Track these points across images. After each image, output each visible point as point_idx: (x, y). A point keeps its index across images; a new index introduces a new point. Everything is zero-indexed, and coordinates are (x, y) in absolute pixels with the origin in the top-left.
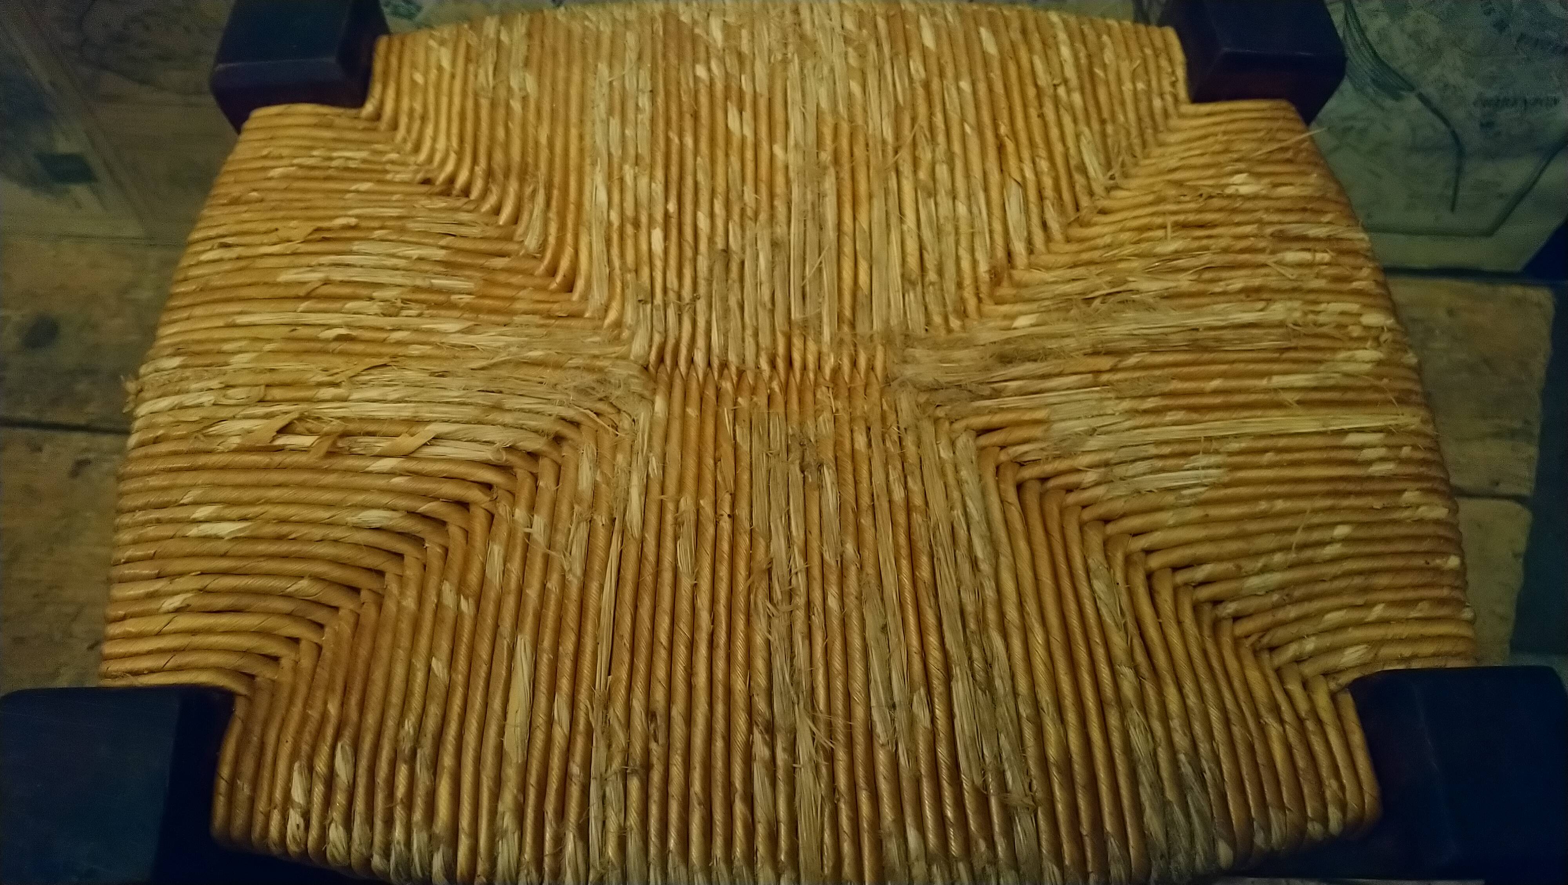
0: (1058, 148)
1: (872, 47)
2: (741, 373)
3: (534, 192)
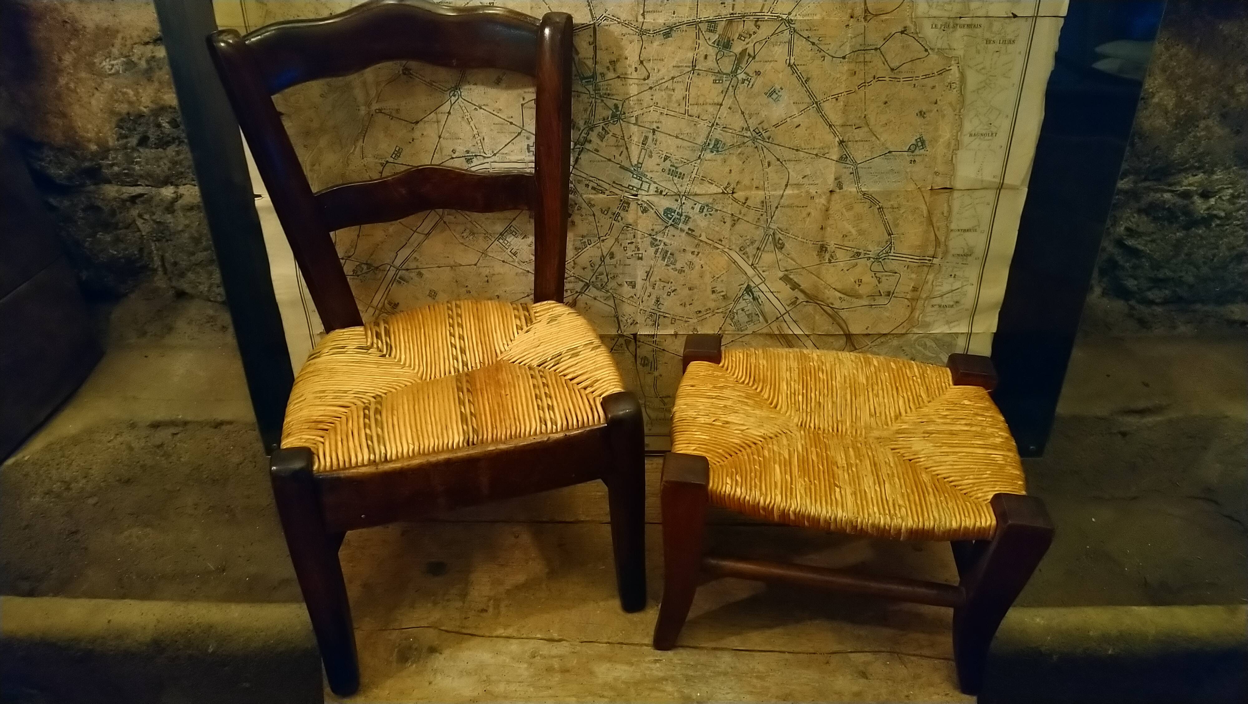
0: (914, 391)
1: (860, 363)
2: (824, 430)
3: (767, 385)
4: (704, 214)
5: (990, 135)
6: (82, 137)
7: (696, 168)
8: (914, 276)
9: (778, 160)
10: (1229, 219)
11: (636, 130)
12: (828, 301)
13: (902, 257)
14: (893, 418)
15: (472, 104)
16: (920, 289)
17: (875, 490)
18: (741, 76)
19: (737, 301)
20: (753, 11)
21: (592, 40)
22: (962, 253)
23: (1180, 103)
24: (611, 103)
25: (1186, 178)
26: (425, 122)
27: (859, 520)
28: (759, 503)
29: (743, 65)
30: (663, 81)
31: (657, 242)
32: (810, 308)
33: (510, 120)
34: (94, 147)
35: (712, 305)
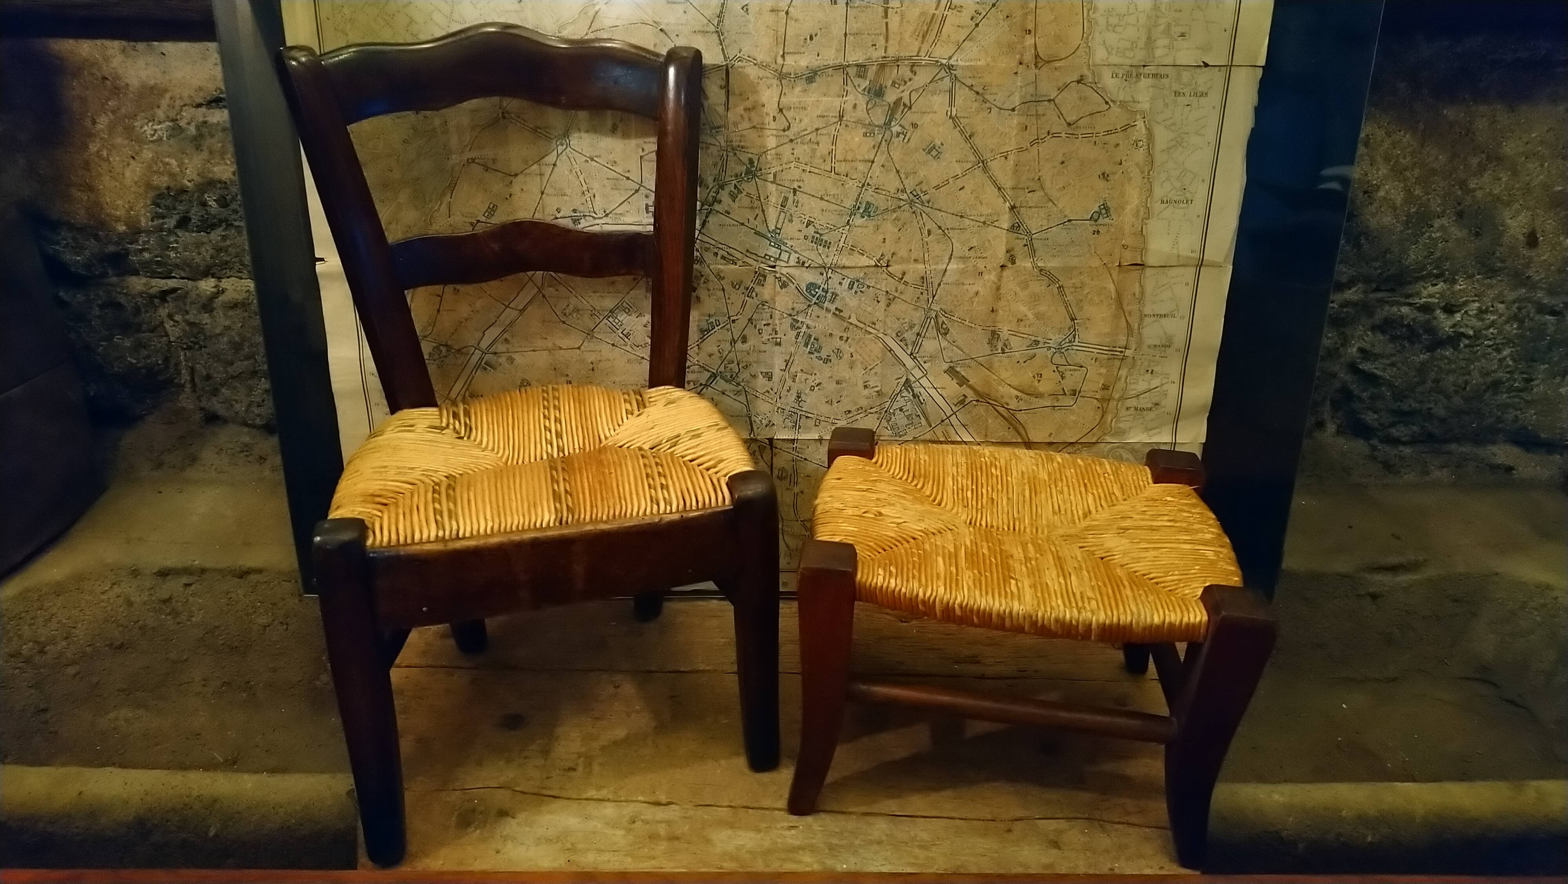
4: (853, 291)
5: (1185, 202)
6: (109, 215)
7: (844, 236)
8: (1103, 371)
9: (940, 228)
10: (1479, 339)
11: (774, 189)
12: (1003, 401)
13: (1089, 348)
14: (1081, 516)
15: (583, 155)
16: (1112, 387)
17: (1060, 583)
18: (896, 129)
19: (893, 399)
20: (907, 54)
21: (724, 83)
22: (1158, 343)
23: (1410, 197)
24: (745, 158)
25: (1425, 288)
26: (526, 174)
27: (1040, 614)
28: (917, 595)
29: (898, 116)
30: (806, 132)
31: (799, 324)
32: (981, 409)
33: (626, 175)
34: (122, 228)
35: (864, 403)
